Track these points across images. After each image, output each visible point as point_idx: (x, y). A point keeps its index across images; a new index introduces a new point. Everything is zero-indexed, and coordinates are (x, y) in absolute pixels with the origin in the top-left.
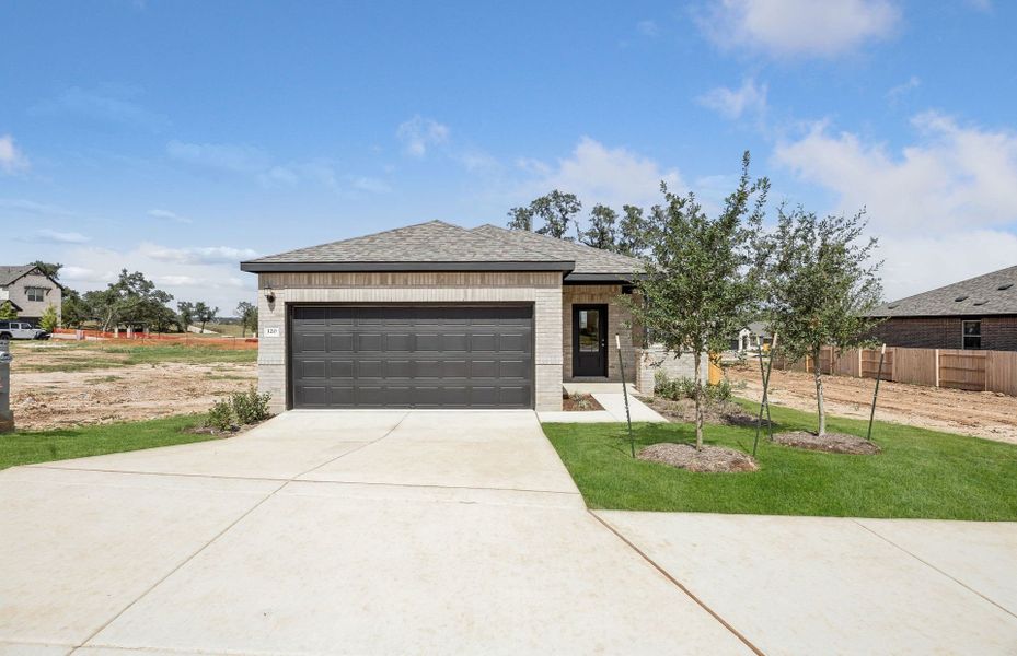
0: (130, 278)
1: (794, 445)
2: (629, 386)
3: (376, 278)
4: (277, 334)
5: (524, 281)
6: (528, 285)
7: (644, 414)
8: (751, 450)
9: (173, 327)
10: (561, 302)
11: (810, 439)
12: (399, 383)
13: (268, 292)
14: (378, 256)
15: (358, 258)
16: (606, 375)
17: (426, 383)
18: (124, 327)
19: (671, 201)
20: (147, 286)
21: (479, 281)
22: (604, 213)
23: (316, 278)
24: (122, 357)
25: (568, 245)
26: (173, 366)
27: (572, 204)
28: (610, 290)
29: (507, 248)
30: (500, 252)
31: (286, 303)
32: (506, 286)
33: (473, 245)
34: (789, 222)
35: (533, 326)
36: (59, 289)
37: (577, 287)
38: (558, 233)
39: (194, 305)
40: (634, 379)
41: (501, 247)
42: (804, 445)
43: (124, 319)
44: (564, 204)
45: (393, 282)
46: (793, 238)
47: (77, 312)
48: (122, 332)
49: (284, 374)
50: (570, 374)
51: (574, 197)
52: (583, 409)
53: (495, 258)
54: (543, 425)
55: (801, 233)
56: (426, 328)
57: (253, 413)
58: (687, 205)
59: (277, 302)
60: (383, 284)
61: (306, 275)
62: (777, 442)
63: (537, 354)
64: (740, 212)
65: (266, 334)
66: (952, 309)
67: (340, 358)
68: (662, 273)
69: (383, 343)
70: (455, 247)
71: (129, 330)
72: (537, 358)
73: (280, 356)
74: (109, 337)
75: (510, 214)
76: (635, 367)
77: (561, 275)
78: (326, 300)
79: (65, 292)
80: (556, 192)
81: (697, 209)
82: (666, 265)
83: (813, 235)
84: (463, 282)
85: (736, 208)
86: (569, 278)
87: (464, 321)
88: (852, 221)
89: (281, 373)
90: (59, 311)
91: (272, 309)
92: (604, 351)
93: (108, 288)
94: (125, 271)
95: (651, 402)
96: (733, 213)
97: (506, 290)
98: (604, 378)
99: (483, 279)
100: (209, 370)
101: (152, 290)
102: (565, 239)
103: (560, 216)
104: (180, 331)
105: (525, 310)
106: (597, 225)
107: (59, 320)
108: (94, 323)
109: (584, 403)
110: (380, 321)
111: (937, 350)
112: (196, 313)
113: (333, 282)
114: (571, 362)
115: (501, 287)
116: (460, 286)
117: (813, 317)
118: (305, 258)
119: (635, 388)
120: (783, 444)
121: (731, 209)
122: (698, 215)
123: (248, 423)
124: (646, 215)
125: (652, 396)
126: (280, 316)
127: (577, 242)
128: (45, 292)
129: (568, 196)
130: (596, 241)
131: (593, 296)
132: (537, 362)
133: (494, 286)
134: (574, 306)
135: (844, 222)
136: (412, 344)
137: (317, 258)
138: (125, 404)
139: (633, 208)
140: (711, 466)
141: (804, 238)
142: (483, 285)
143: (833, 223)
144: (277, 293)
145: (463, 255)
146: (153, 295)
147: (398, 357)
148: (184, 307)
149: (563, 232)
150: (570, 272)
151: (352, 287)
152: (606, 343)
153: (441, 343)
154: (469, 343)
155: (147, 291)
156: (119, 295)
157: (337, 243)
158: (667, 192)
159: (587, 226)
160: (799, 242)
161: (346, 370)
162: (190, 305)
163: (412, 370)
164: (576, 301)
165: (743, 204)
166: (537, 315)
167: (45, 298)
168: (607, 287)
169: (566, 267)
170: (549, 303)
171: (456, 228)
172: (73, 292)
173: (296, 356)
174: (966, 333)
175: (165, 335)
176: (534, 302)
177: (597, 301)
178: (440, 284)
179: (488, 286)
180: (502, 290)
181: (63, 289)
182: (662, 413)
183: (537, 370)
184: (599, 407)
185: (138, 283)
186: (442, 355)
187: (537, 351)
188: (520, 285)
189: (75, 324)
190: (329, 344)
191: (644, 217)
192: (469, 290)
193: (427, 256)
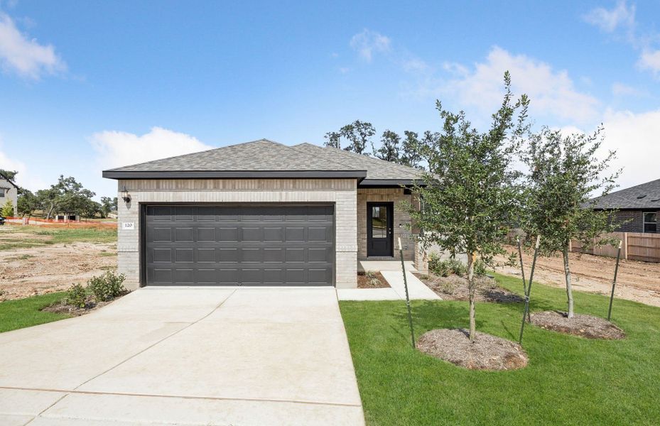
0: (66, 181)
1: (550, 328)
2: (408, 264)
3: (210, 183)
4: (132, 228)
5: (327, 186)
6: (330, 189)
7: (422, 292)
8: (518, 337)
9: (98, 215)
10: (356, 203)
11: (562, 322)
12: (230, 266)
13: (125, 195)
14: (211, 166)
15: (196, 167)
16: (392, 255)
17: (252, 265)
18: (63, 214)
19: (446, 117)
20: (77, 186)
21: (291, 185)
22: (391, 136)
23: (163, 183)
24: (46, 238)
25: (365, 158)
26: (80, 244)
27: (369, 130)
28: (395, 192)
29: (315, 160)
30: (308, 163)
31: (139, 203)
32: (313, 190)
33: (288, 158)
34: (539, 138)
35: (334, 221)
36: (16, 189)
37: (370, 189)
38: (359, 150)
39: (112, 199)
40: (413, 258)
41: (310, 159)
42: (559, 329)
43: (62, 209)
44: (363, 130)
45: (224, 187)
46: (544, 152)
47: (29, 204)
48: (61, 218)
49: (138, 259)
50: (365, 254)
51: (370, 125)
52: (373, 286)
53: (304, 167)
54: (340, 302)
55: (549, 148)
56: (250, 221)
57: (111, 291)
58: (459, 121)
59: (132, 202)
60: (216, 188)
61: (155, 181)
62: (534, 322)
63: (337, 244)
64: (507, 127)
65: (124, 228)
66: (635, 204)
67: (184, 246)
68: (437, 181)
69: (217, 235)
70: (274, 159)
71: (65, 217)
72: (337, 247)
73: (135, 245)
74: (51, 221)
75: (325, 137)
76: (413, 249)
77: (356, 181)
78: (171, 201)
79: (19, 191)
80: (358, 122)
81: (467, 126)
82: (442, 175)
83: (559, 150)
84: (279, 186)
85: (503, 123)
86: (363, 183)
87: (279, 217)
88: (592, 137)
89: (136, 259)
90: (15, 204)
91: (129, 208)
92: (391, 237)
93: (51, 188)
94: (62, 176)
95: (426, 278)
96: (500, 128)
97: (312, 192)
98: (390, 258)
99: (294, 184)
100: (105, 248)
101: (81, 189)
102: (364, 154)
103: (361, 138)
104: (103, 217)
105: (329, 208)
106: (386, 144)
107: (16, 210)
108: (41, 212)
109: (375, 281)
110: (214, 217)
111: (626, 233)
112: (113, 205)
113: (177, 186)
114: (366, 245)
115: (309, 190)
116: (277, 190)
117: (564, 219)
118: (155, 168)
119: (414, 266)
120: (540, 326)
121: (499, 124)
122: (469, 130)
123: (103, 300)
124: (421, 137)
125: (426, 273)
126: (134, 213)
127: (372, 156)
128: (6, 190)
129: (366, 124)
130: (385, 155)
131: (382, 196)
132: (337, 250)
133: (303, 190)
134: (368, 203)
135: (586, 138)
136: (239, 235)
137: (164, 168)
138: (25, 279)
139: (411, 133)
140: (486, 362)
141: (551, 152)
142: (295, 189)
143: (576, 139)
144: (132, 194)
145: (280, 165)
146: (82, 193)
147: (229, 245)
148: (105, 200)
149: (363, 149)
150: (363, 178)
151: (191, 190)
152: (392, 231)
153: (262, 234)
154: (284, 234)
155: (77, 190)
156: (60, 193)
157: (183, 156)
158: (442, 110)
159: (380, 145)
160: (548, 156)
161: (189, 256)
162: (109, 199)
163: (239, 255)
164: (369, 200)
165: (509, 120)
166: (337, 212)
167: (6, 194)
168: (393, 190)
169: (360, 175)
170: (346, 202)
171: (278, 145)
172: (26, 190)
173: (149, 245)
174: (645, 221)
175: (91, 220)
176: (335, 203)
177: (386, 200)
178: (260, 188)
179: (298, 189)
180: (310, 192)
181: (18, 189)
182: (435, 290)
183: (337, 256)
184: (386, 285)
185: (71, 184)
186: (262, 243)
187: (337, 241)
188: (323, 189)
189: (28, 212)
190: (174, 235)
191: (419, 139)
192: (284, 193)
193: (252, 166)
